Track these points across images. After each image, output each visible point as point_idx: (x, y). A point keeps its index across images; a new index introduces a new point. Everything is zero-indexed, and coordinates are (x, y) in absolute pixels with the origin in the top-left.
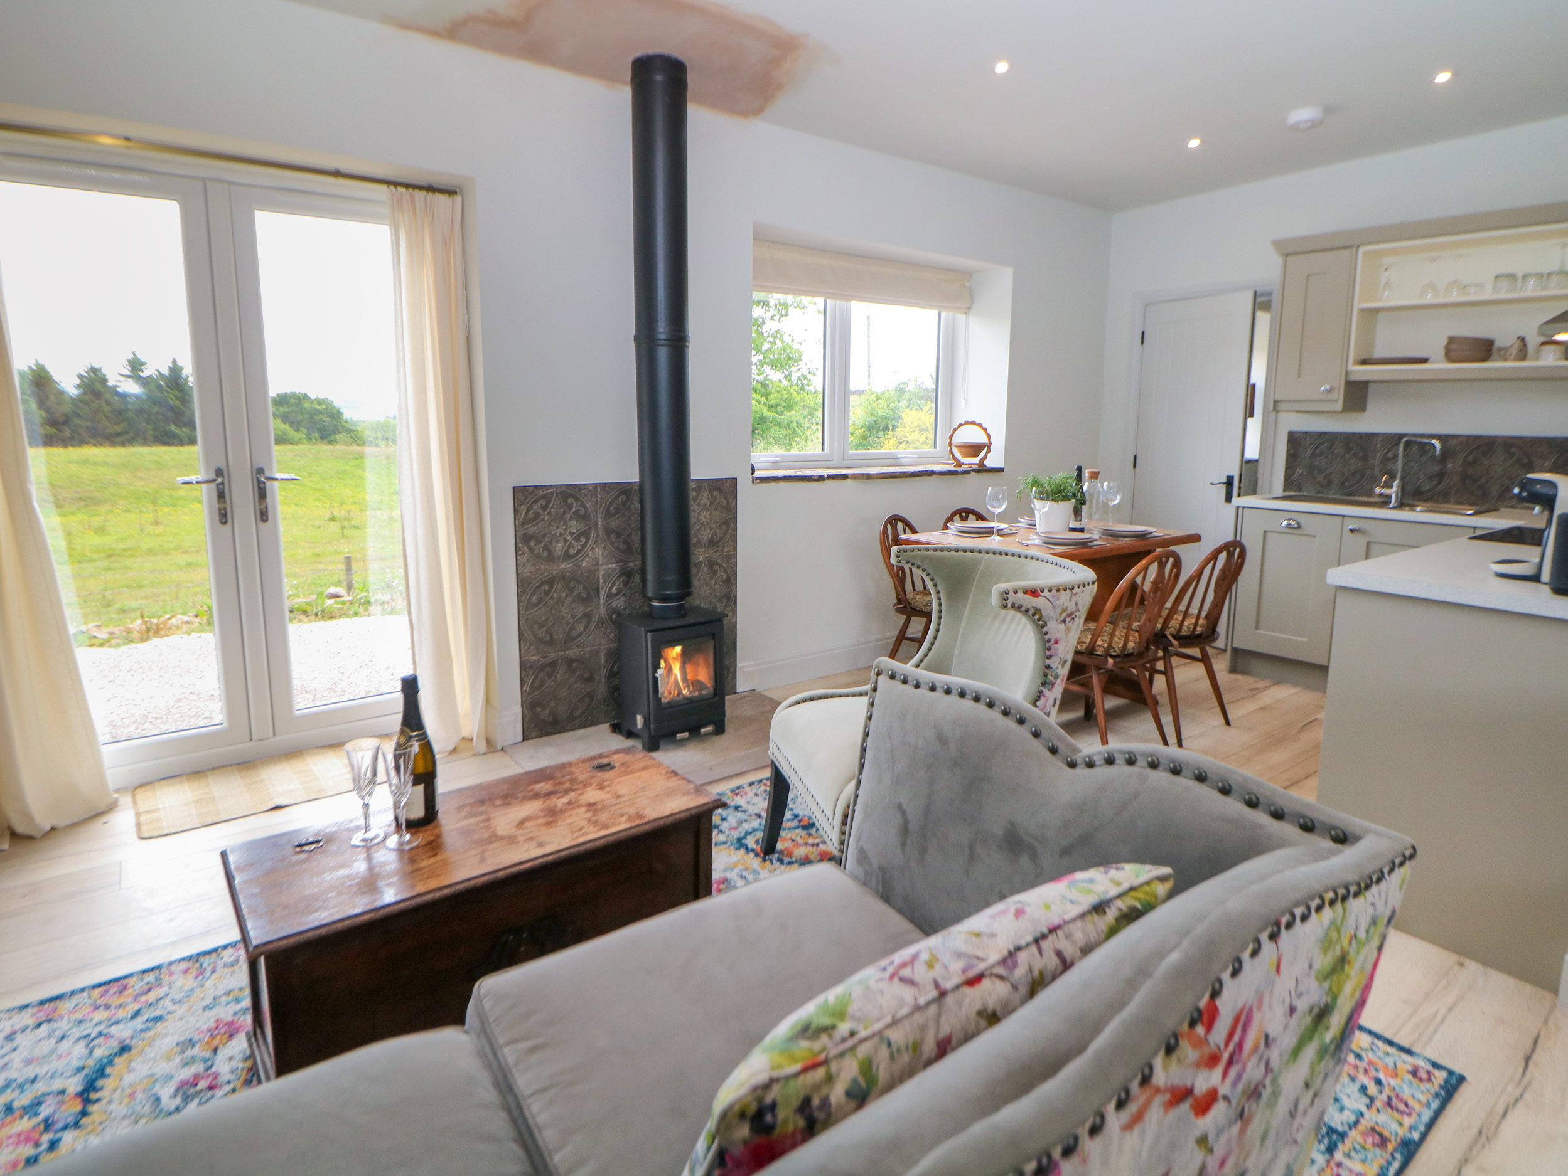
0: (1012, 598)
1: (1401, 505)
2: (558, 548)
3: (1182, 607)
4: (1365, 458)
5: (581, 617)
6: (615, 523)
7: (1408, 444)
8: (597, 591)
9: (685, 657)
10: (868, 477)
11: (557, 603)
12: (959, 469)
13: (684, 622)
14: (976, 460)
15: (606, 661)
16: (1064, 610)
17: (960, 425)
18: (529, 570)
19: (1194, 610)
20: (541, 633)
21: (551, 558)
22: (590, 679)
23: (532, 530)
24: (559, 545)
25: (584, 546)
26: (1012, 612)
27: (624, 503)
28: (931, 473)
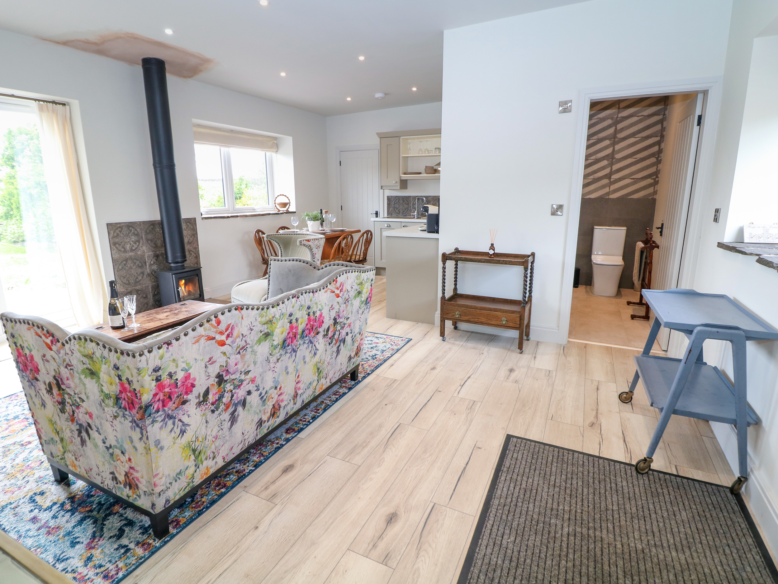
0: (303, 242)
1: (418, 218)
2: (128, 247)
3: (355, 253)
4: (408, 204)
5: (140, 274)
6: (150, 237)
7: (418, 199)
8: (145, 263)
9: (186, 284)
10: (246, 216)
11: (130, 268)
12: (279, 212)
13: (184, 270)
14: (285, 209)
15: (152, 290)
16: (317, 245)
17: (278, 196)
18: (116, 256)
19: (358, 253)
20: (125, 281)
21: (125, 251)
22: (146, 297)
23: (117, 240)
24: (128, 246)
25: (138, 246)
26: (303, 247)
27: (152, 229)
28: (269, 214)
